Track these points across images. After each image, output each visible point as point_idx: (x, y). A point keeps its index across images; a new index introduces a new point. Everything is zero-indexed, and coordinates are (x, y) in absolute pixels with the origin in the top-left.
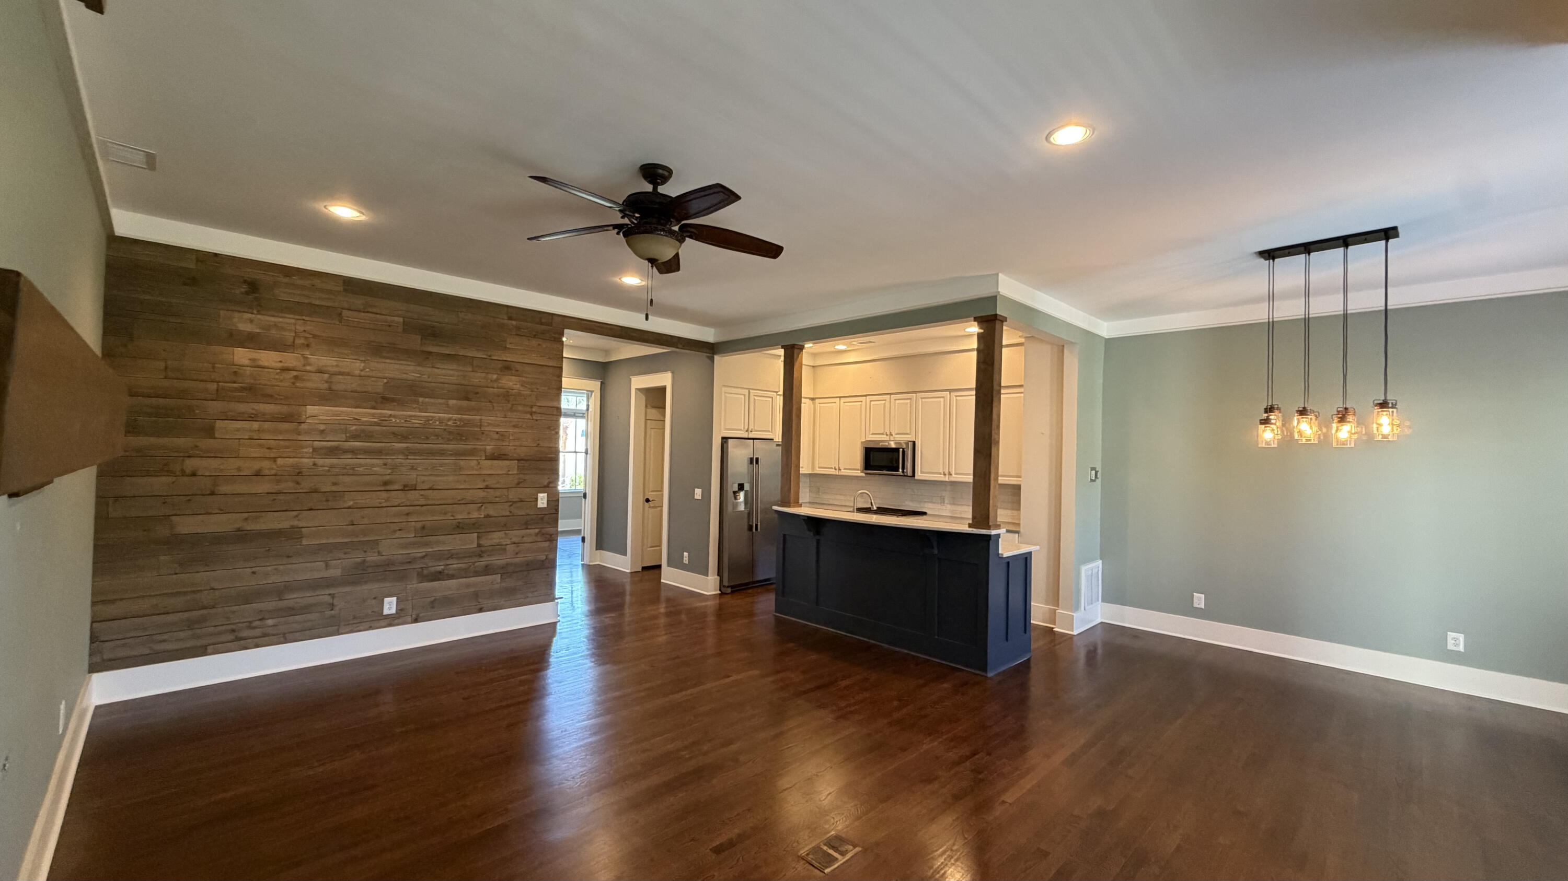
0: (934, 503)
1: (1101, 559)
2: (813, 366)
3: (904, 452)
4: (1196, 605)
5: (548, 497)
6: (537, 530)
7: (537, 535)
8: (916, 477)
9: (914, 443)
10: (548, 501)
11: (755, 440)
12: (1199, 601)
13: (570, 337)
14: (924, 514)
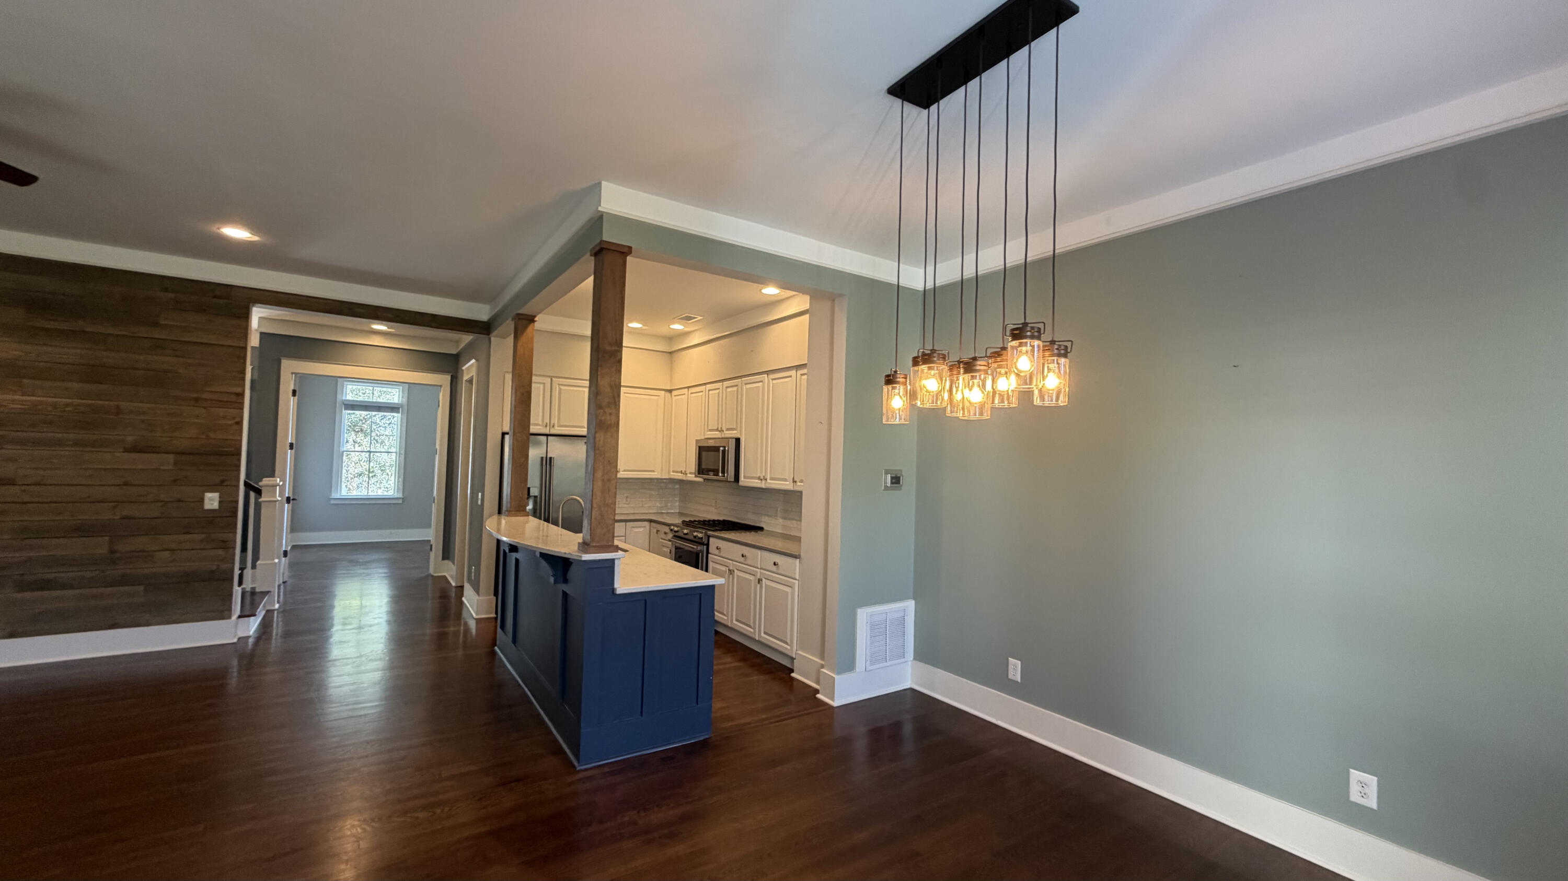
0: (770, 516)
1: (914, 599)
2: (671, 353)
3: (724, 451)
4: (1010, 676)
5: (220, 497)
6: (203, 536)
7: (202, 541)
8: (741, 483)
9: (738, 441)
10: (220, 502)
11: (549, 438)
12: (1015, 669)
13: (258, 315)
14: (761, 529)
